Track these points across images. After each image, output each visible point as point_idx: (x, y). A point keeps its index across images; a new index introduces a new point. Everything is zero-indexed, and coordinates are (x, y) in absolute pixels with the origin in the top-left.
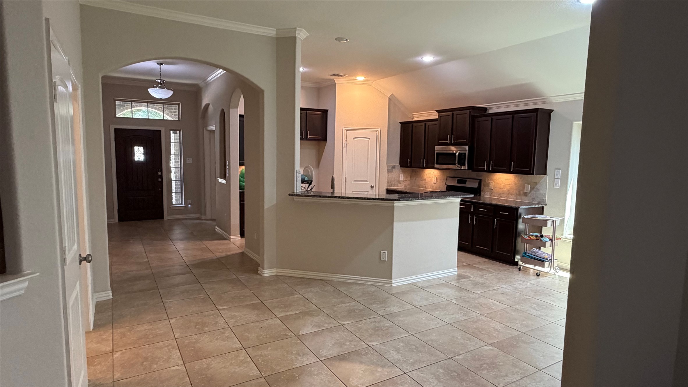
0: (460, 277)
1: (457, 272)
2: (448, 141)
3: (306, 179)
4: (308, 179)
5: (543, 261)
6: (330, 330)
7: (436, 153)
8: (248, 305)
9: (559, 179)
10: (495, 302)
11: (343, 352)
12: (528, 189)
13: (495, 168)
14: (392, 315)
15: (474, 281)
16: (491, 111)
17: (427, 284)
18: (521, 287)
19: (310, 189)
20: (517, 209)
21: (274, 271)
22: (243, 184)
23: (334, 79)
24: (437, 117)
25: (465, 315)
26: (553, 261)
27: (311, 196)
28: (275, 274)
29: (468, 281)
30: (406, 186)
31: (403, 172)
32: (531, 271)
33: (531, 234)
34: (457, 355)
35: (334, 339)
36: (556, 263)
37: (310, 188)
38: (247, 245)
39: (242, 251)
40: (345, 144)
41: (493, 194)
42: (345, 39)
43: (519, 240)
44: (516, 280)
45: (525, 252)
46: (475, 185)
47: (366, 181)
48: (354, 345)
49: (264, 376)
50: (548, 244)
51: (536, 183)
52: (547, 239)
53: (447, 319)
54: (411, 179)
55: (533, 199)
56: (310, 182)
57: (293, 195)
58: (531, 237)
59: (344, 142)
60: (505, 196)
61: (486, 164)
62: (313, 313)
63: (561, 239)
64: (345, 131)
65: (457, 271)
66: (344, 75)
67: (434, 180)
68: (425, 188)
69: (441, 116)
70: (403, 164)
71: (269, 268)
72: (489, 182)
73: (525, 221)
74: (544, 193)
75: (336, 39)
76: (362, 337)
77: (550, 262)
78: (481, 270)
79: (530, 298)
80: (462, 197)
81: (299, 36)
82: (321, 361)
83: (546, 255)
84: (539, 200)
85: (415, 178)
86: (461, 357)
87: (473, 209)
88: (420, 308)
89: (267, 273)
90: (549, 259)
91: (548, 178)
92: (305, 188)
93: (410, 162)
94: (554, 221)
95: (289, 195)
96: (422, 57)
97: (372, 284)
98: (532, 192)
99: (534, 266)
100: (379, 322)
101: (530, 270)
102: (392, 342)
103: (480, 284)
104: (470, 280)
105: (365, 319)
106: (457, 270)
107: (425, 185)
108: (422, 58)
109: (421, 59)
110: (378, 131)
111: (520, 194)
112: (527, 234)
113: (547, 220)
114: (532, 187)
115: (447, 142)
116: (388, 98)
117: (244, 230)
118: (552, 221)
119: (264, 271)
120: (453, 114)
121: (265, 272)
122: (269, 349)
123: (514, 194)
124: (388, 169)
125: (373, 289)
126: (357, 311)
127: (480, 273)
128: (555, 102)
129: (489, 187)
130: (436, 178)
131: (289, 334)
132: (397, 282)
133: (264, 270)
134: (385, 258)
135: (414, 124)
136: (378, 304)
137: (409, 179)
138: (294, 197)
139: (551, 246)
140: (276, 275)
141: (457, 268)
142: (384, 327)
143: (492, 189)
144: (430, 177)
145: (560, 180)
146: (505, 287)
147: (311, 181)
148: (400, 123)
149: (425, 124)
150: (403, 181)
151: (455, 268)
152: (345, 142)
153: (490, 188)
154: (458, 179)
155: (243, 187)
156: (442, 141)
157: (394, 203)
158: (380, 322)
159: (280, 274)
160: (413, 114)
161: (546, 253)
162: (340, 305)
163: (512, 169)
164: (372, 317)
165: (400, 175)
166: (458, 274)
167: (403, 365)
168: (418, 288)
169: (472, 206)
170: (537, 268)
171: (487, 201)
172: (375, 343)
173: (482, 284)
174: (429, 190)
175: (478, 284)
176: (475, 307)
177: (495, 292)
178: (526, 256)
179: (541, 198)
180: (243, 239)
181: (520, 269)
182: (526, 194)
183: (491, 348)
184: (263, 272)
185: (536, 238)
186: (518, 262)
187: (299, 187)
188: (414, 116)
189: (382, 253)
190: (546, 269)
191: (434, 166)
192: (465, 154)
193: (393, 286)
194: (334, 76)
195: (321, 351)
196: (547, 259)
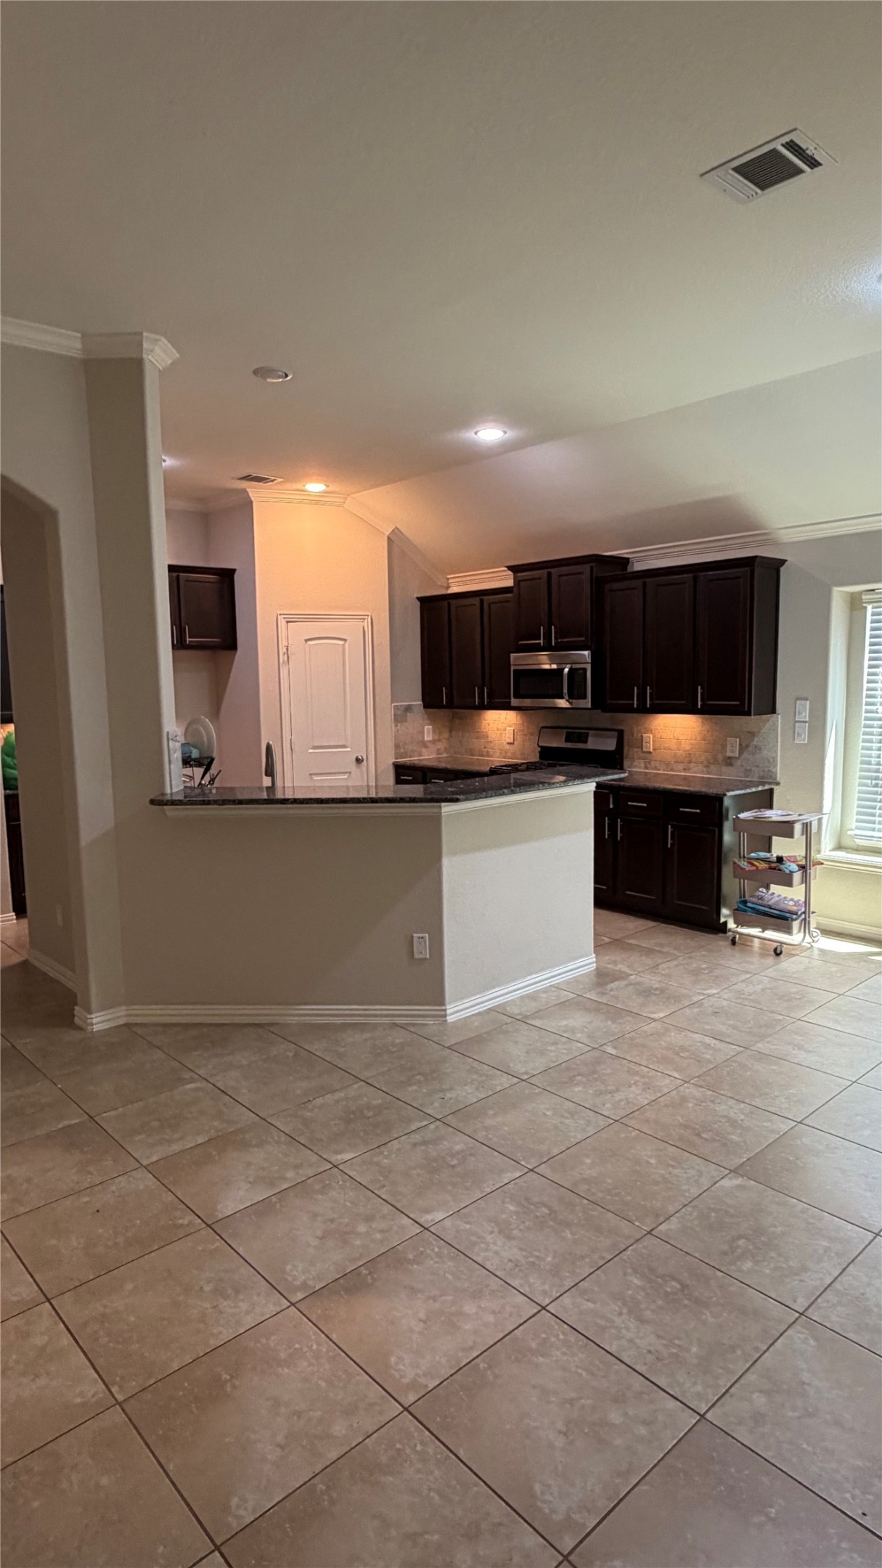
0: (602, 977)
1: (595, 964)
2: (542, 641)
3: (195, 754)
4: (200, 753)
5: (786, 919)
6: (301, 1187)
7: (515, 671)
8: (48, 1136)
9: (806, 722)
10: (707, 1040)
11: (355, 1260)
12: (733, 748)
13: (658, 702)
14: (465, 1113)
15: (639, 984)
16: (638, 567)
17: (532, 1006)
18: (750, 989)
19: (209, 782)
20: (719, 799)
21: (120, 1014)
22: (13, 774)
23: (248, 490)
24: (509, 582)
25: (647, 1087)
26: (809, 917)
27: (215, 802)
28: (122, 1021)
29: (627, 985)
30: (439, 754)
31: (432, 720)
32: (756, 942)
33: (753, 855)
34: (662, 1219)
35: (319, 1219)
36: (813, 921)
37: (207, 778)
38: (36, 939)
39: (24, 959)
40: (286, 656)
41: (653, 764)
42: (280, 373)
43: (727, 872)
44: (737, 972)
45: (743, 899)
46: (610, 745)
47: (344, 746)
48: (382, 1231)
49: (120, 1398)
50: (797, 877)
51: (752, 734)
52: (794, 867)
53: (606, 1106)
54: (451, 736)
55: (747, 770)
56: (205, 763)
57: (164, 803)
58: (755, 863)
59: (282, 650)
60: (681, 767)
61: (637, 693)
62: (247, 1136)
63: (822, 864)
64: (282, 623)
65: (596, 962)
66: (273, 478)
67: (507, 735)
68: (488, 756)
69: (520, 579)
70: (431, 700)
71: (103, 1008)
72: (642, 736)
73: (739, 826)
74: (773, 755)
75: (256, 372)
76: (399, 1198)
77: (802, 921)
78: (649, 952)
79: (780, 1017)
80: (597, 780)
81: (150, 357)
82: (293, 1304)
83: (791, 903)
84: (762, 773)
85: (460, 734)
86: (673, 1224)
87: (613, 804)
88: (532, 1080)
89: (99, 1021)
90: (799, 913)
91: (779, 719)
92: (192, 778)
93: (450, 696)
94: (807, 823)
95: (152, 802)
96: (475, 430)
97: (394, 1023)
98: (745, 755)
99: (761, 930)
100: (435, 1142)
101: (752, 941)
102: (482, 1203)
103: (658, 992)
104: (630, 984)
105: (396, 1136)
106: (594, 960)
107: (486, 750)
108: (476, 433)
109: (473, 434)
110: (366, 621)
111: (715, 762)
112: (744, 857)
113: (794, 822)
114: (744, 745)
115: (540, 643)
116: (386, 538)
117: (25, 896)
118: (804, 824)
119: (92, 1018)
120: (549, 575)
121: (94, 1021)
122: (129, 1286)
123: (702, 763)
124: (395, 715)
125: (399, 1037)
126: (371, 1114)
127: (649, 961)
128: (788, 541)
129: (642, 748)
130: (512, 732)
131: (186, 1222)
132: (457, 1010)
133: (90, 1013)
134: (423, 952)
135: (453, 602)
136: (420, 1082)
137: (446, 735)
138: (165, 807)
139: (802, 883)
140: (126, 1025)
141: (594, 955)
142: (453, 1156)
143: (650, 753)
144: (498, 730)
145: (807, 724)
146: (715, 995)
147: (209, 760)
148: (419, 599)
149: (482, 601)
150: (433, 742)
151: (591, 955)
152: (285, 650)
153: (645, 749)
154: (567, 733)
155: (13, 782)
156: (526, 640)
157: (440, 807)
158: (438, 1142)
159: (139, 1020)
160: (449, 577)
161: (791, 897)
162: (319, 1101)
163: (699, 703)
164: (413, 1128)
165: (426, 727)
166: (597, 968)
167: (532, 1280)
168: (511, 1020)
169: (611, 796)
170: (769, 934)
171: (641, 782)
172: (439, 1216)
173: (662, 991)
174: (497, 760)
175: (653, 991)
176: (665, 1060)
177: (698, 1010)
178: (745, 908)
179: (766, 769)
180: (25, 922)
181: (733, 942)
182: (729, 761)
183: (739, 1181)
184: (89, 1021)
185: (766, 866)
186: (725, 923)
187: (176, 779)
188: (450, 581)
189: (415, 939)
190: (796, 937)
191: (510, 702)
192: (585, 670)
193: (449, 1021)
194: (247, 480)
195: (288, 1267)
196: (796, 914)
